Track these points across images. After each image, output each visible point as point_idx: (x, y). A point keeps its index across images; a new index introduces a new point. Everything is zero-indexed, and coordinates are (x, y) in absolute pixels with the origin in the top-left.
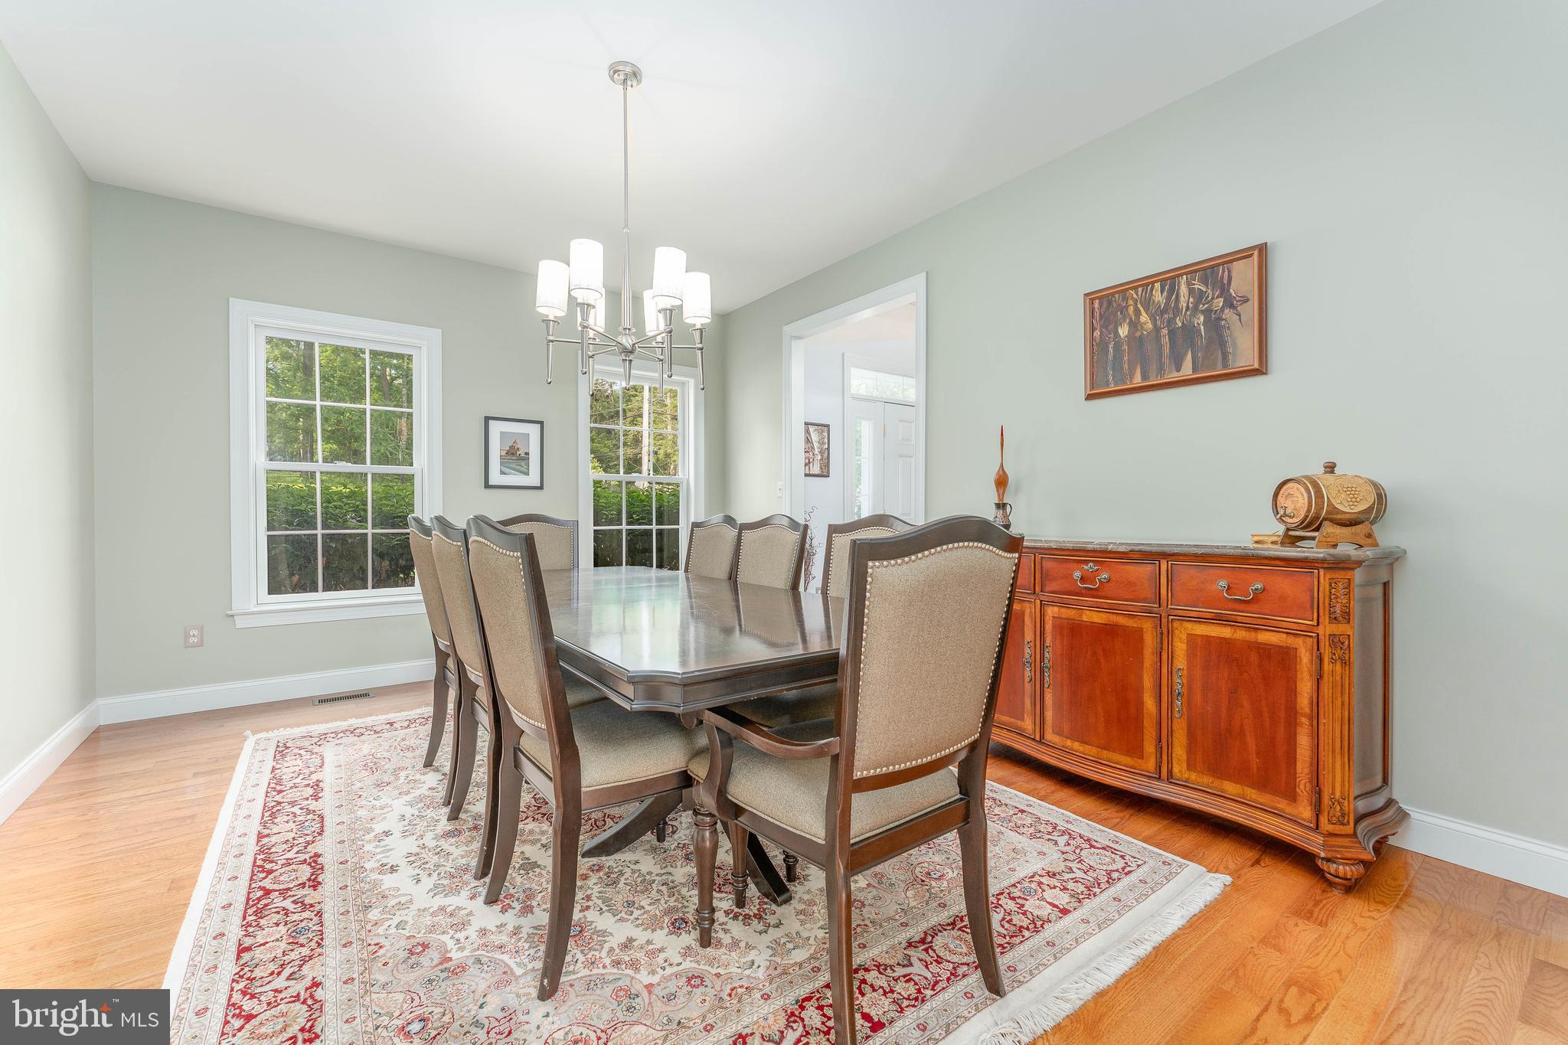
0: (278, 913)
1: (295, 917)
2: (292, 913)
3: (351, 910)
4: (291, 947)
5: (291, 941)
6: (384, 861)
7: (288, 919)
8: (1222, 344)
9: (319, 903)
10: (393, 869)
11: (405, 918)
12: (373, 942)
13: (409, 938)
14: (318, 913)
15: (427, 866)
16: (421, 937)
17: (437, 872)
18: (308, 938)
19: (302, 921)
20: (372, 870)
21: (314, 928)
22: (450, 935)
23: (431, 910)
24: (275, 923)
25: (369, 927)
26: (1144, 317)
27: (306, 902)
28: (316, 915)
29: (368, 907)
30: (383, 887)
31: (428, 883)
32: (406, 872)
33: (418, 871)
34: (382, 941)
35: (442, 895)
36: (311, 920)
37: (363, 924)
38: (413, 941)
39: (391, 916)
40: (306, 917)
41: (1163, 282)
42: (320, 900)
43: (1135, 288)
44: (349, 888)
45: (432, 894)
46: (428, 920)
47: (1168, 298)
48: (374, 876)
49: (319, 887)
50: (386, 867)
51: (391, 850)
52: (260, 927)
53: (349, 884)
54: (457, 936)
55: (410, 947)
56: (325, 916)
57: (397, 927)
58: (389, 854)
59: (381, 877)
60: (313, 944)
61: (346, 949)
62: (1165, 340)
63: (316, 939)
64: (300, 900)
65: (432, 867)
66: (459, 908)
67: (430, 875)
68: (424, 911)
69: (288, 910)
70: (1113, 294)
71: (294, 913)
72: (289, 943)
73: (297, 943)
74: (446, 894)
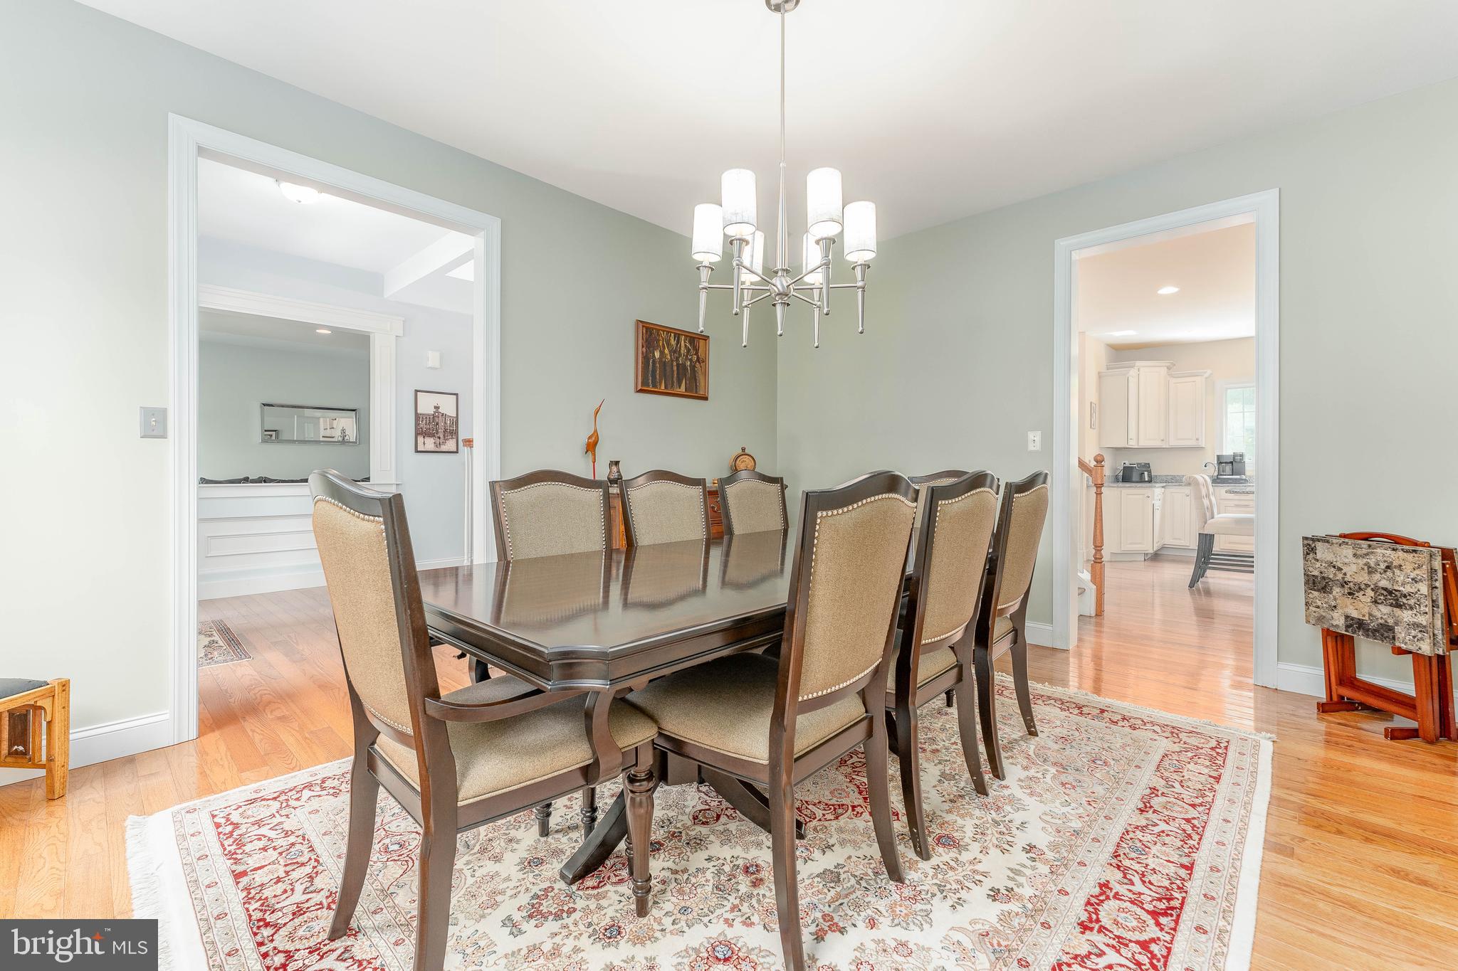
0: (1150, 882)
1: (1137, 867)
2: (1138, 873)
3: (1090, 840)
4: (1149, 844)
5: (1147, 849)
6: (1029, 863)
7: (1144, 869)
8: (696, 380)
9: (1111, 865)
10: (1030, 848)
11: (1059, 806)
12: (1091, 807)
13: (1068, 795)
14: (1116, 857)
15: (1004, 830)
16: (1062, 789)
17: (1005, 819)
18: (1133, 842)
19: (1133, 859)
20: (1046, 862)
21: (1126, 846)
22: (1045, 779)
23: (1039, 799)
24: (1155, 873)
25: (1087, 818)
26: (666, 351)
27: (1122, 875)
28: (1119, 855)
29: (1076, 833)
30: (1052, 839)
31: (1018, 817)
32: (1021, 839)
33: (1014, 831)
34: (1085, 804)
35: (1022, 802)
36: (1124, 854)
37: (1089, 823)
38: (1067, 791)
39: (1067, 814)
40: (1127, 860)
41: (675, 334)
42: (1109, 866)
43: (664, 331)
44: (1078, 861)
45: (1026, 808)
46: (1048, 796)
47: (677, 345)
48: (1050, 855)
49: (1102, 881)
50: (1033, 855)
51: (1011, 870)
52: (1170, 879)
53: (1076, 864)
54: (1042, 777)
55: (1072, 790)
56: (1111, 849)
57: (1070, 805)
58: (1018, 867)
59: (1046, 850)
60: (1132, 835)
61: (1111, 816)
62: (675, 368)
63: (1128, 837)
64: (1126, 881)
65: (1002, 826)
66: (1022, 787)
67: (1010, 821)
68: (1043, 802)
69: (1141, 879)
70: (653, 329)
71: (1136, 871)
72: (1149, 848)
73: (1143, 844)
74: (1018, 800)
